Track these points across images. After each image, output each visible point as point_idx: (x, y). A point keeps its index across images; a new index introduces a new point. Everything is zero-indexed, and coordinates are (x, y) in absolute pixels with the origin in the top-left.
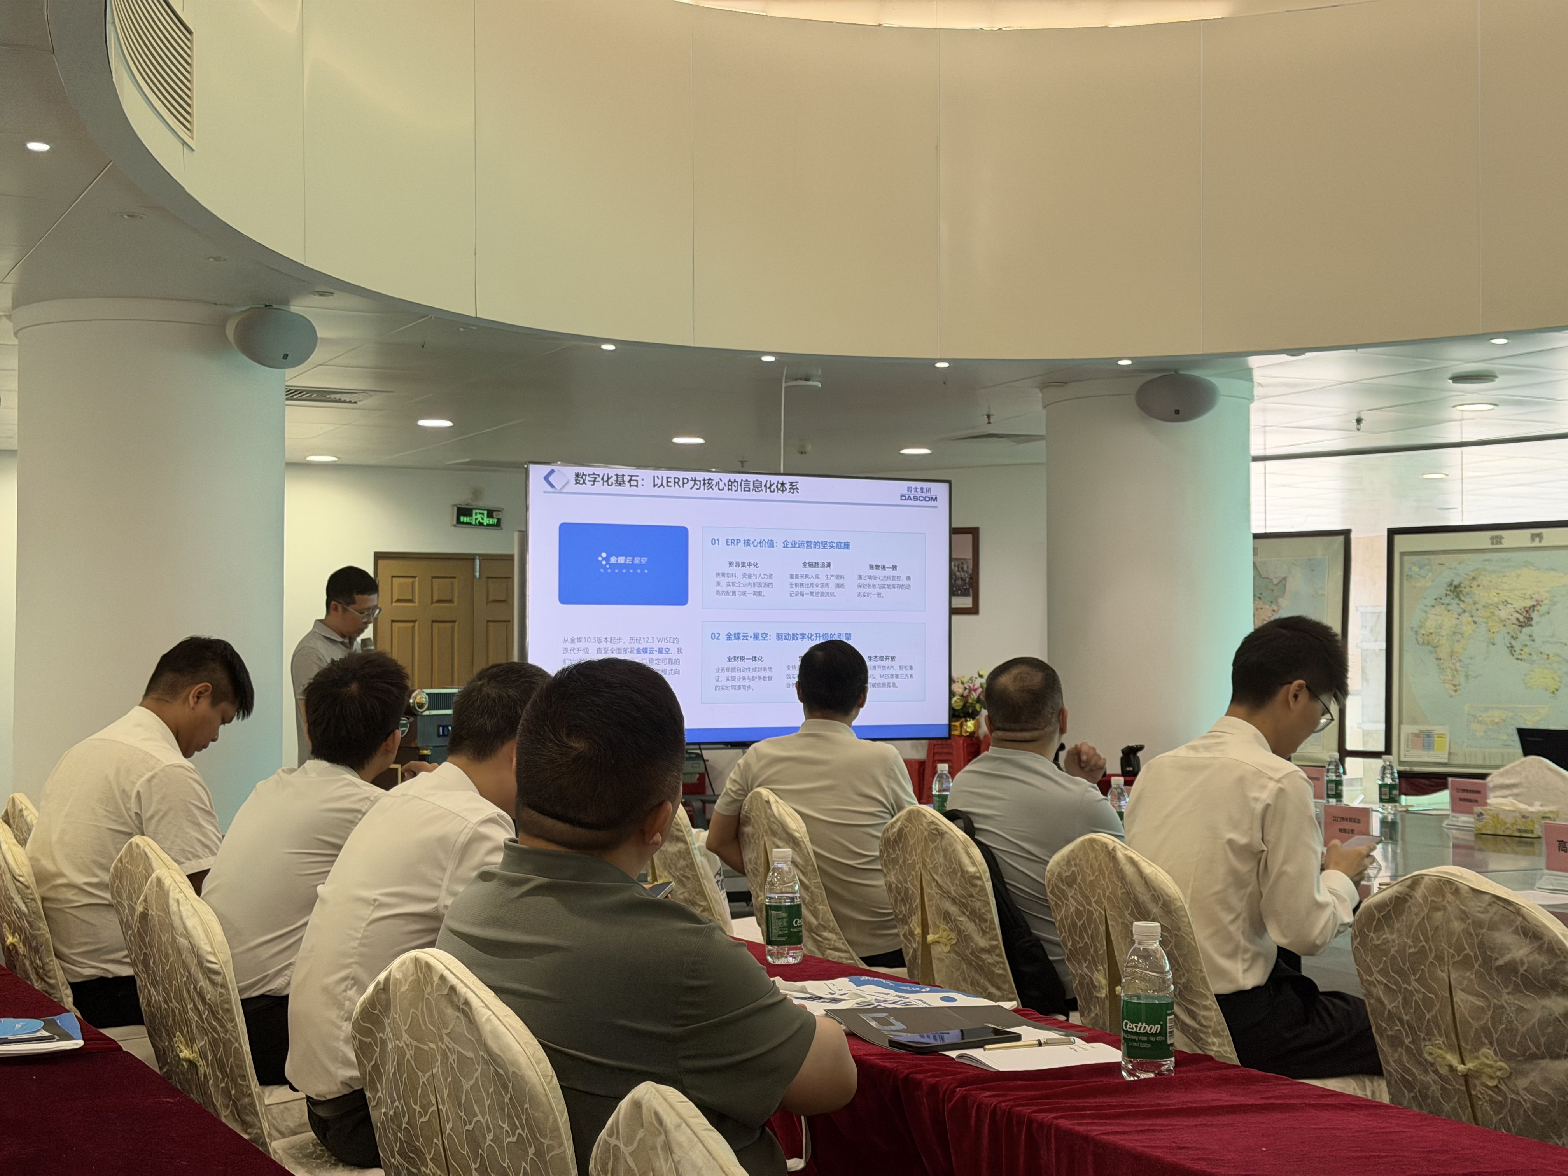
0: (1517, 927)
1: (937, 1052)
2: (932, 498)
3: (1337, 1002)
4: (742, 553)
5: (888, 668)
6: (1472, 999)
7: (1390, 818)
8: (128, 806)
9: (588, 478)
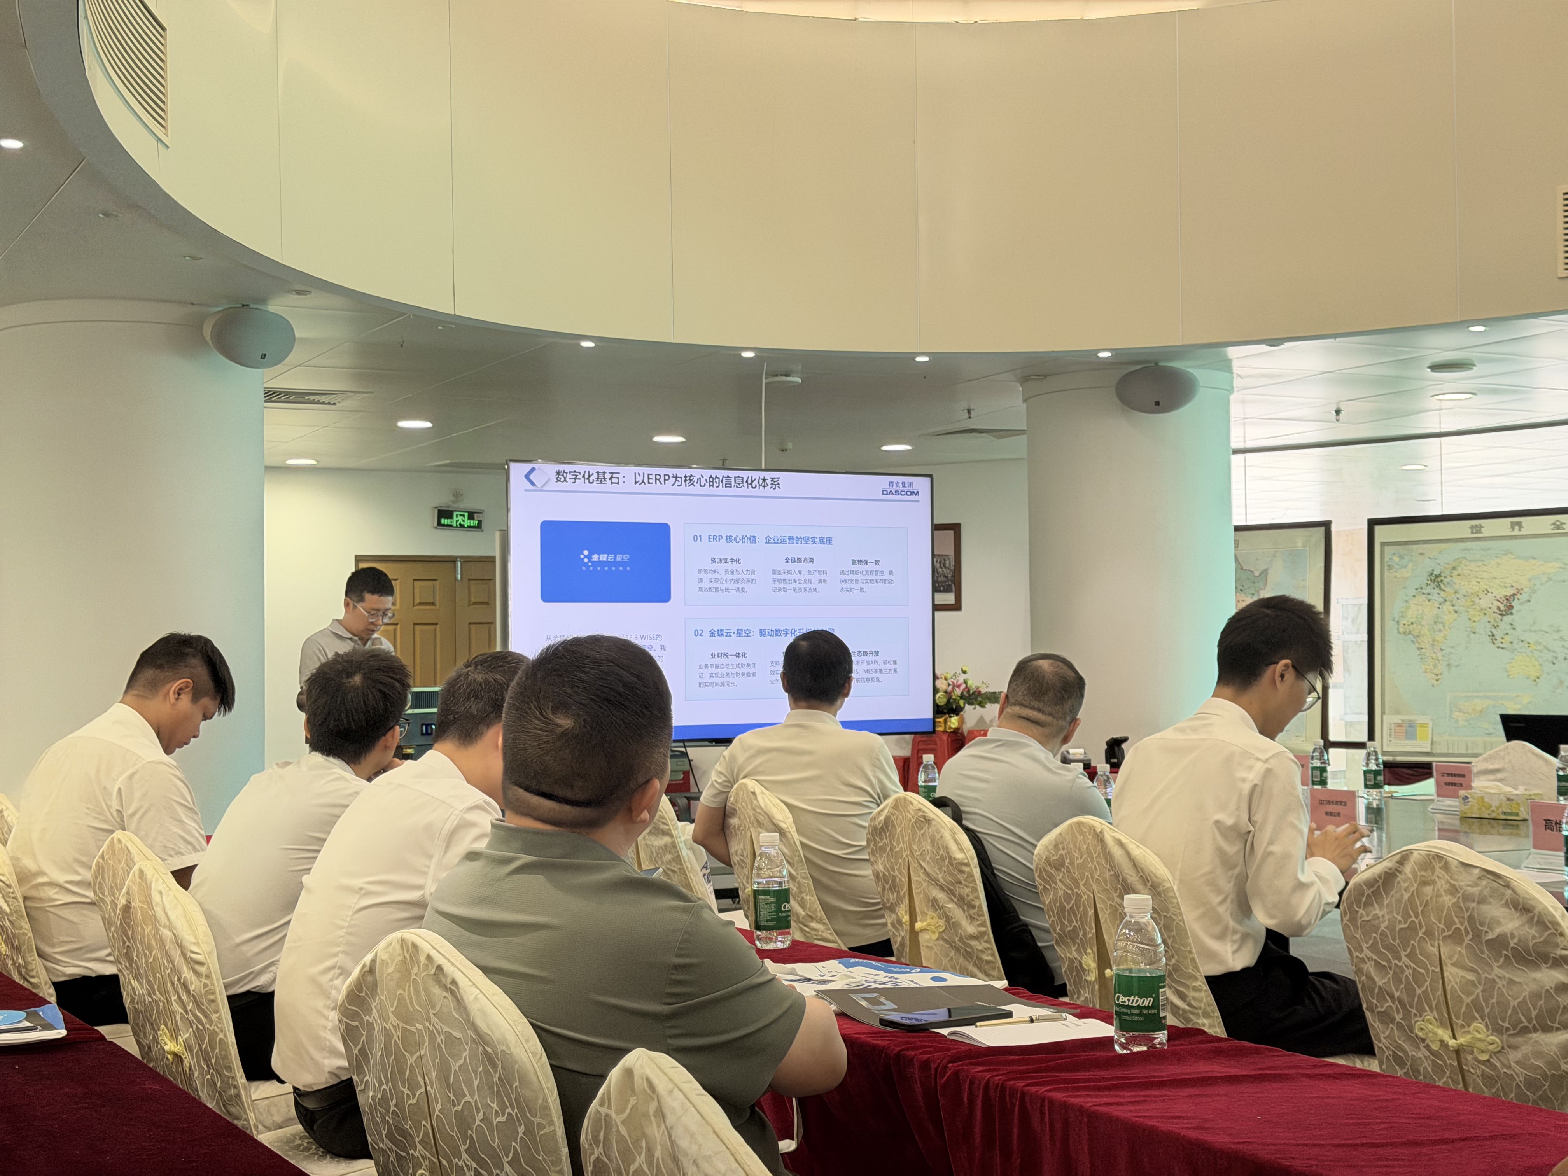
0: (1507, 901)
1: (928, 1030)
2: (914, 492)
3: (1326, 981)
4: (724, 549)
5: (872, 663)
6: (1462, 973)
7: (1375, 804)
8: (109, 803)
9: (569, 476)
